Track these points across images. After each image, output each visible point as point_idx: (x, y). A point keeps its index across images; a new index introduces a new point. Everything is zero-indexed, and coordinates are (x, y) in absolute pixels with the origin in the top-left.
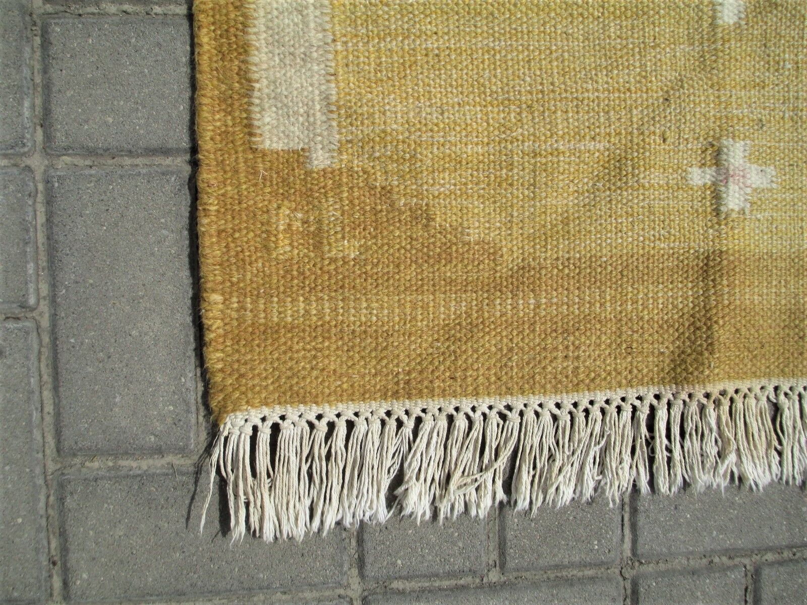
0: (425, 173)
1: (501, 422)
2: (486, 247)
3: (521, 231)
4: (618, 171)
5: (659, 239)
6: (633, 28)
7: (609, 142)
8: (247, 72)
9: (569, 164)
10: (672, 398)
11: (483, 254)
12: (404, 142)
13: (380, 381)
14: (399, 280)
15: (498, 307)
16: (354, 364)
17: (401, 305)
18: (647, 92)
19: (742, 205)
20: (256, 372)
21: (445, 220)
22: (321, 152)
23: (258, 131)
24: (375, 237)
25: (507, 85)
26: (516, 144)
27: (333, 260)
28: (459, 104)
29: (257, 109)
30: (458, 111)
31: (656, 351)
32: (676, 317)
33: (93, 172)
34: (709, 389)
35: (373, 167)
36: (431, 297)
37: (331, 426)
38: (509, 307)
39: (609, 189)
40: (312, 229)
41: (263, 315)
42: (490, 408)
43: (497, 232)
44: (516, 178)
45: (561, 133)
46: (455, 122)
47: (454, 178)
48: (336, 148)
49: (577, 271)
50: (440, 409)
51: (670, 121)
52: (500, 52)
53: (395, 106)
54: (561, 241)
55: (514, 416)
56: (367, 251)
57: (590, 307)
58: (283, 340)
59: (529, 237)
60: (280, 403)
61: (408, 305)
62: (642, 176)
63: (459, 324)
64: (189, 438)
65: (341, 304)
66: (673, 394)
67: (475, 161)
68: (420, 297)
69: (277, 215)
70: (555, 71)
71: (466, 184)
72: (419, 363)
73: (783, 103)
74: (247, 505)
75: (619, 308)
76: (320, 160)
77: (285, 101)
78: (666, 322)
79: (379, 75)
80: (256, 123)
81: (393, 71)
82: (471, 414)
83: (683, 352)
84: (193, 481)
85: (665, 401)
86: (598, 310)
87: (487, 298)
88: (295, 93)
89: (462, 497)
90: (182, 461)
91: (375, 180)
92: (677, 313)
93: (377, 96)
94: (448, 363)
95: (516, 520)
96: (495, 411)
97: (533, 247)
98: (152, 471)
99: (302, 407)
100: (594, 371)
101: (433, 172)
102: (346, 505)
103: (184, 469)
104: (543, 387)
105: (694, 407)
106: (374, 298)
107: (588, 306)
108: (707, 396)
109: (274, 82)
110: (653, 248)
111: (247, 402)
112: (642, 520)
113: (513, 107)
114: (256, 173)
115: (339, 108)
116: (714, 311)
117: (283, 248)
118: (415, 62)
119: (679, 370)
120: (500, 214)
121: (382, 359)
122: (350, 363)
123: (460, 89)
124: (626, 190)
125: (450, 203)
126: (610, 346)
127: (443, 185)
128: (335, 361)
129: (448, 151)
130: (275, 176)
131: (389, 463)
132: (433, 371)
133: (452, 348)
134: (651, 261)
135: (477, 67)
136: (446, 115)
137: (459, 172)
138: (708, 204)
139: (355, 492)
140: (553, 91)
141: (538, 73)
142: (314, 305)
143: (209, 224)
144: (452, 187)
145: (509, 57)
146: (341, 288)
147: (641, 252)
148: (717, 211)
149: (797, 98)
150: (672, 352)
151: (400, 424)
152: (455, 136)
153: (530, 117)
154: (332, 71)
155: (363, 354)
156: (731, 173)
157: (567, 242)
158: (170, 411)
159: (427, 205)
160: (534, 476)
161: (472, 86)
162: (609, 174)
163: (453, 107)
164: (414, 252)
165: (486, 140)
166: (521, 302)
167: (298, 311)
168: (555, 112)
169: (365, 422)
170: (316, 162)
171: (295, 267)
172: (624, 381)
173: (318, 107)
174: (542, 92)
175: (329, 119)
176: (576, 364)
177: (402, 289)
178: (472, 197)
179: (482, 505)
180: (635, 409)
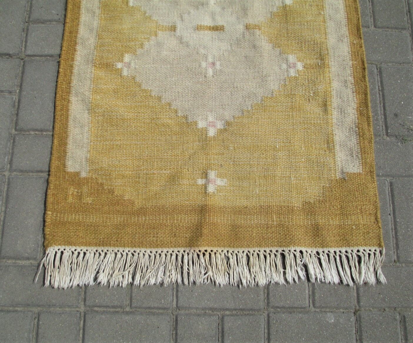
0: (113, 179)
1: (132, 256)
2: (130, 201)
3: (142, 197)
4: (173, 179)
5: (186, 201)
6: (180, 138)
7: (171, 171)
8: (66, 150)
9: (158, 177)
10: (189, 252)
11: (129, 203)
12: (107, 170)
13: (95, 240)
14: (103, 210)
15: (133, 220)
16: (87, 235)
17: (103, 218)
18: (184, 156)
19: (214, 191)
20: (58, 235)
21: (118, 193)
22: (84, 173)
23: (67, 166)
24: (97, 197)
26: (141, 171)
27: (84, 203)
28: (125, 160)
29: (67, 160)
30: (124, 162)
31: (184, 236)
33: (21, 177)
34: (200, 249)
35: (99, 177)
36: (112, 216)
37: (79, 253)
38: (136, 220)
39: (170, 185)
40: (79, 194)
41: (62, 219)
42: (129, 251)
43: (134, 197)
44: (141, 181)
45: (155, 168)
46: (123, 165)
47: (122, 181)
48: (88, 171)
49: (159, 209)
50: (113, 251)
51: (190, 165)
52: (139, 145)
53: (106, 160)
54: (154, 200)
55: (136, 254)
56: (94, 201)
58: (67, 226)
59: (144, 199)
60: (64, 245)
61: (105, 217)
62: (181, 181)
63: (120, 224)
65: (85, 216)
66: (189, 250)
67: (129, 176)
68: (109, 215)
69: (70, 190)
71: (125, 183)
72: (107, 236)
73: (230, 159)
74: (51, 276)
75: (172, 222)
76: (83, 175)
77: (75, 158)
78: (189, 227)
79: (102, 151)
80: (66, 164)
81: (107, 150)
82: (122, 253)
83: (193, 237)
84: (36, 268)
85: (186, 252)
86: (165, 222)
87: (130, 217)
88: (78, 156)
89: (118, 280)
90: (34, 262)
91: (99, 181)
92: (192, 224)
93: (101, 157)
94: (116, 236)
95: (136, 290)
97: (145, 202)
98: (25, 265)
99: (70, 247)
100: (163, 241)
101: (116, 179)
102: (81, 279)
103: (35, 265)
104: (146, 245)
105: (195, 255)
106: (95, 215)
107: (162, 220)
108: (200, 251)
109: (73, 153)
110: (184, 203)
111: (55, 244)
112: (180, 294)
113: (141, 161)
114: (65, 178)
115: (90, 160)
116: (203, 224)
117: (70, 199)
118: (113, 148)
119: (191, 242)
120: (135, 192)
121: (96, 234)
122: (86, 234)
123: (126, 155)
124: (175, 185)
125: (120, 188)
126: (169, 233)
127: (119, 183)
128: (82, 233)
129: (120, 173)
130: (70, 179)
131: (95, 267)
132: (111, 238)
133: (118, 231)
134: (183, 207)
135: (132, 149)
136: (121, 163)
137: (123, 179)
138: (203, 190)
139: (84, 275)
140: (154, 156)
141: (150, 151)
142: (77, 216)
143: (50, 192)
144: (121, 183)
145: (142, 146)
146: (85, 212)
147: (180, 204)
148: (206, 192)
149: (235, 158)
150: (190, 237)
151: (100, 254)
152: (123, 169)
153: (146, 163)
154: (89, 150)
155: (90, 232)
156: (210, 181)
157: (156, 201)
158: (33, 246)
159: (113, 188)
160: (141, 275)
161: (130, 154)
162: (171, 180)
163: (123, 160)
164: (108, 202)
165: (132, 170)
166: (140, 218)
167: (72, 218)
168: (154, 162)
169: (89, 253)
170: (82, 175)
171: (73, 205)
172: (173, 246)
173: (84, 160)
174: (151, 156)
175: (87, 164)
176: (157, 239)
177: (104, 212)
178: (127, 186)
179: (124, 283)
180: (177, 255)
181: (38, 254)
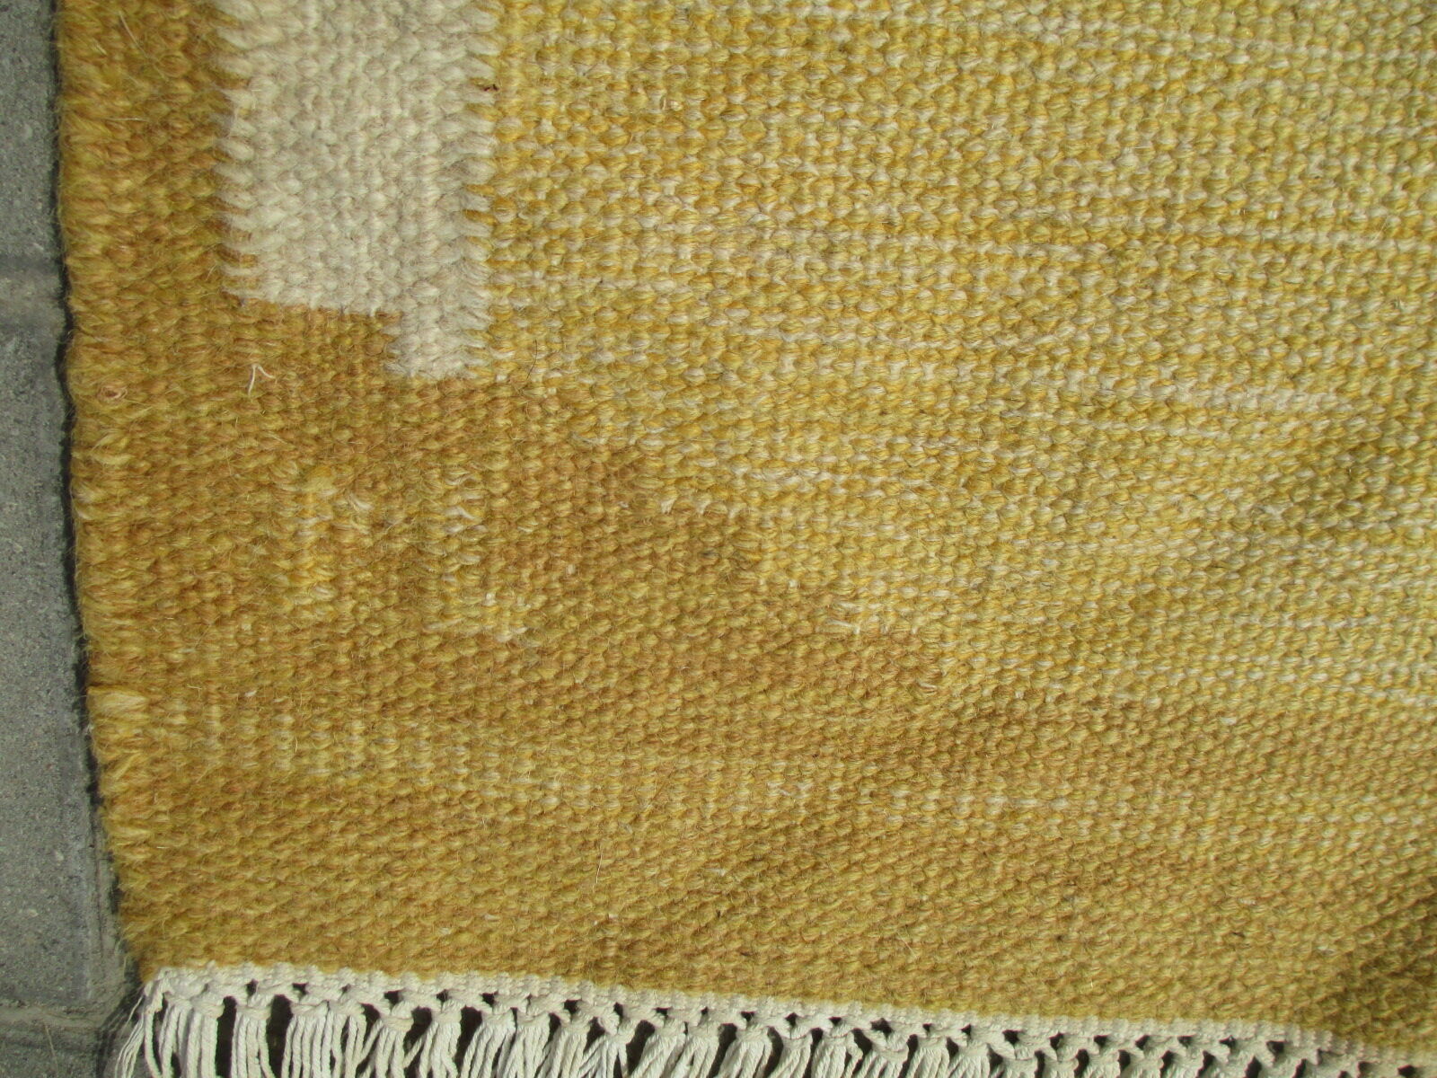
0: (748, 429)
1: (858, 1054)
2: (898, 651)
3: (1006, 618)
4: (1343, 479)
5: (1407, 684)
7: (1340, 391)
8: (214, 47)
9: (1198, 446)
10: (1314, 1059)
11: (884, 669)
12: (692, 333)
13: (558, 932)
14: (631, 714)
15: (902, 805)
16: (491, 892)
17: (631, 777)
20: (233, 885)
21: (788, 570)
22: (434, 333)
23: (244, 249)
24: (578, 592)
25: (1059, 172)
26: (1046, 369)
27: (447, 641)
28: (889, 224)
29: (243, 178)
30: (881, 249)
31: (1306, 949)
32: (1387, 876)
35: (592, 391)
36: (718, 764)
37: (423, 1019)
38: (932, 807)
39: (1301, 529)
40: (399, 546)
41: (252, 753)
42: (836, 1021)
43: (936, 614)
44: (1024, 471)
45: (1195, 351)
46: (864, 287)
47: (835, 451)
48: (482, 326)
49: (1145, 740)
50: (705, 1013)
52: (1058, 55)
53: (678, 218)
54: (1119, 657)
55: (892, 1046)
56: (548, 627)
57: (1157, 831)
58: (305, 820)
59: (1026, 634)
60: (292, 960)
61: (651, 776)
62: (1411, 506)
63: (787, 831)
64: (79, 980)
65: (464, 754)
66: (1320, 1052)
67: (909, 409)
68: (686, 762)
69: (299, 497)
70: (1228, 141)
71: (868, 471)
72: (666, 909)
75: (1235, 841)
76: (433, 353)
77: (330, 162)
79: (642, 99)
80: (239, 222)
81: (688, 91)
82: (783, 1029)
83: (1378, 963)
85: (1294, 1060)
86: (1177, 840)
87: (876, 779)
88: (362, 139)
90: (67, 1022)
91: (596, 428)
92: (1396, 865)
93: (625, 175)
94: (740, 920)
96: (846, 1029)
99: (349, 976)
100: (1127, 977)
101: (774, 428)
103: (72, 1037)
104: (983, 997)
106: (556, 754)
107: (1151, 826)
109: (300, 93)
110: (1382, 705)
111: (207, 950)
113: (1061, 250)
114: (238, 371)
115: (497, 204)
117: (313, 591)
118: (768, 66)
119: (1353, 1005)
120: (954, 565)
121: (566, 888)
122: (480, 889)
123: (901, 172)
124: (1351, 541)
125: (809, 522)
126: (1185, 924)
127: (797, 470)
128: (441, 881)
129: (827, 373)
130: (296, 385)
132: (697, 933)
133: (757, 887)
134: (1363, 736)
135: (973, 100)
136: (839, 260)
137: (852, 435)
140: (1204, 210)
141: (1169, 141)
142: (392, 745)
143: (101, 505)
144: (826, 476)
145: (1086, 76)
146: (467, 714)
147: (1343, 711)
150: (1350, 955)
151: (597, 1031)
152: (858, 330)
153: (1110, 286)
154: (487, 73)
155: (517, 873)
157: (1134, 663)
158: (30, 920)
159: (741, 519)
161: (944, 164)
162: (1312, 483)
163: (867, 234)
164: (683, 647)
165: (953, 347)
166: (967, 798)
167: (347, 756)
168: (1192, 281)
169: (510, 1017)
170: (418, 362)
171: (345, 645)
172: (1199, 1005)
173: (432, 193)
174: (1167, 207)
175: (463, 238)
176: (1083, 959)
177: (640, 735)
178: (881, 508)
181: (87, 973)
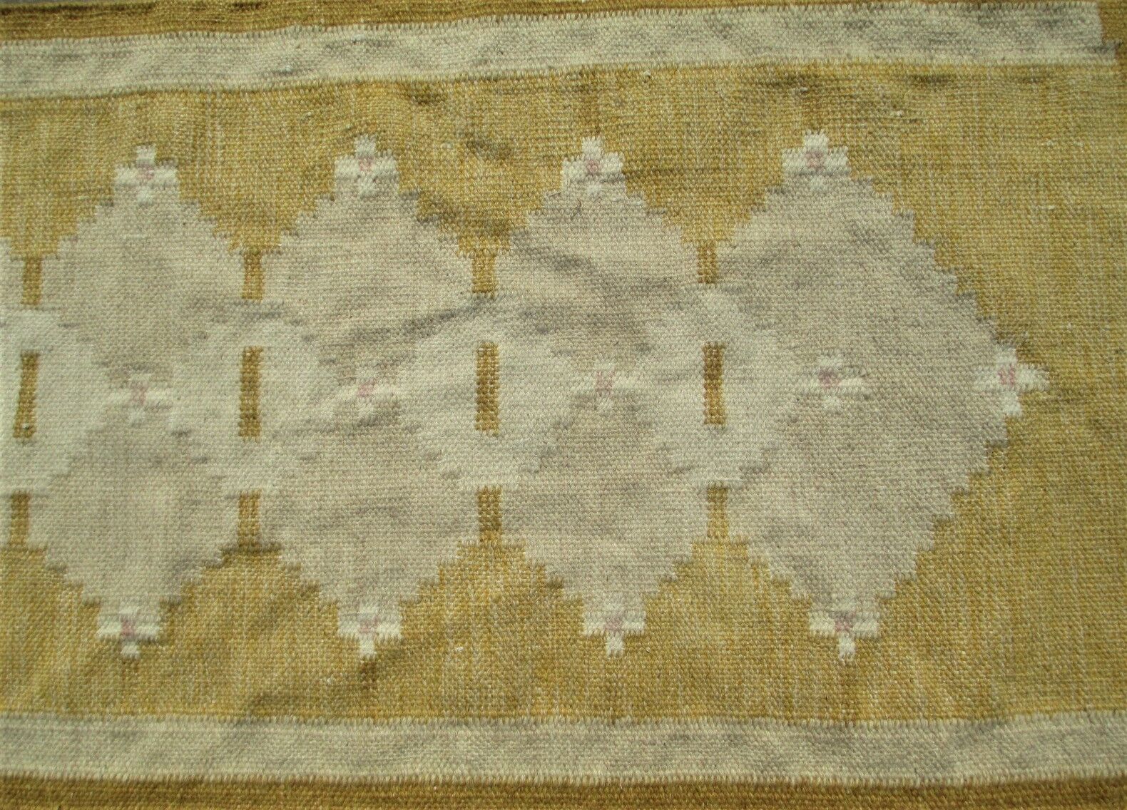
8: (1115, 779)
18: (1103, 451)
52: (1080, 574)
79: (1109, 674)
81: (1105, 663)
118: (1096, 644)
123: (1114, 608)
140: (1109, 530)
141: (1094, 542)
154: (1111, 712)
161: (1109, 597)
